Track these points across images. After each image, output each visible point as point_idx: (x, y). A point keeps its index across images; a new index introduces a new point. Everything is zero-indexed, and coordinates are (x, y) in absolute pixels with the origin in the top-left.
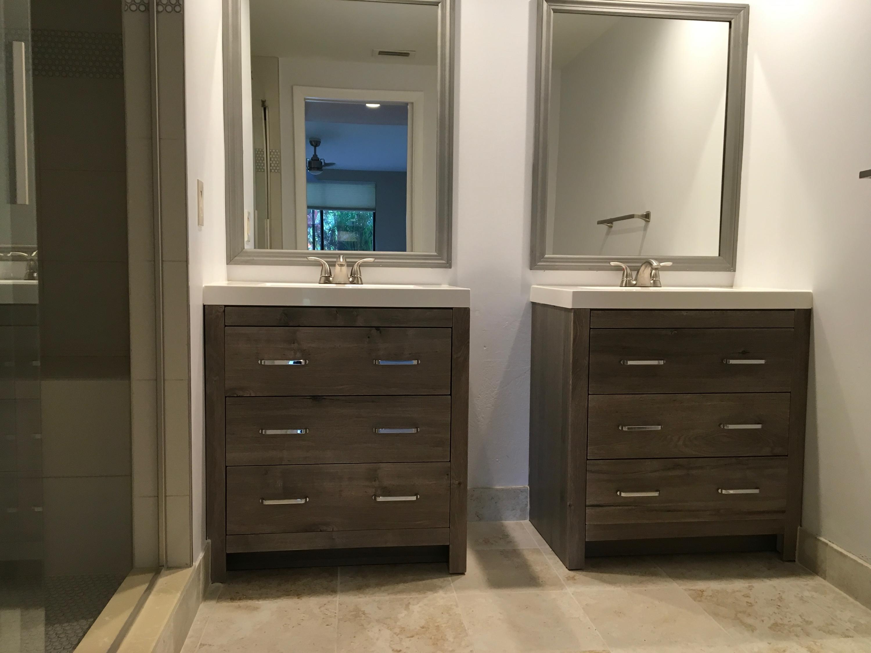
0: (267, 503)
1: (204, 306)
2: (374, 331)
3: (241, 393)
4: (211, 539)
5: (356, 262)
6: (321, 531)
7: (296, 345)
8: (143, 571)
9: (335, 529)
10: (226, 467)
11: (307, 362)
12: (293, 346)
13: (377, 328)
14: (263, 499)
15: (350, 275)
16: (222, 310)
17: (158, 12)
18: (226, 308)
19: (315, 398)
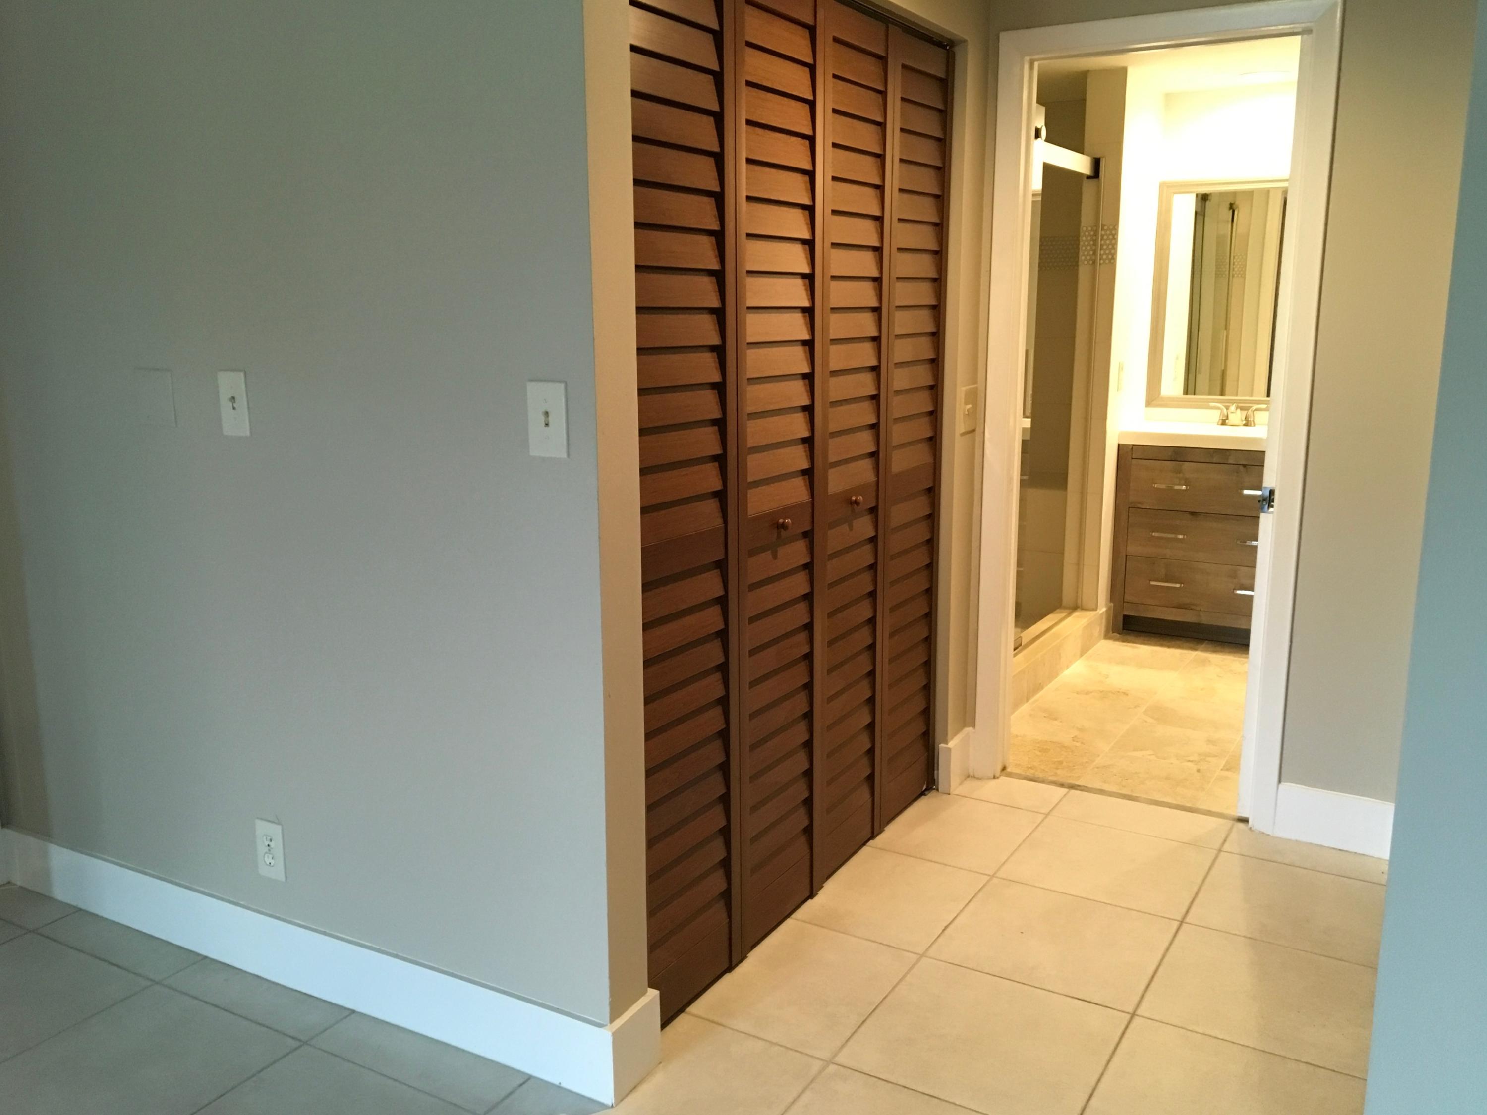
0: (1153, 583)
1: (1119, 445)
2: (1241, 468)
3: (1139, 506)
4: (1113, 603)
5: (1251, 407)
6: (1191, 609)
7: (1181, 475)
8: (1066, 608)
9: (1202, 609)
10: (1126, 556)
11: (1188, 487)
12: (1178, 475)
13: (1244, 466)
14: (1150, 580)
15: (1244, 418)
16: (1130, 447)
17: (1100, 264)
18: (1134, 447)
19: (1193, 514)
